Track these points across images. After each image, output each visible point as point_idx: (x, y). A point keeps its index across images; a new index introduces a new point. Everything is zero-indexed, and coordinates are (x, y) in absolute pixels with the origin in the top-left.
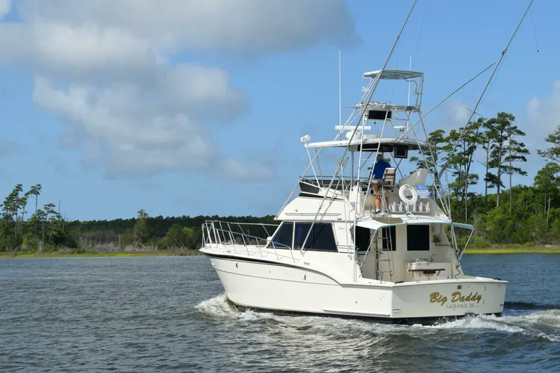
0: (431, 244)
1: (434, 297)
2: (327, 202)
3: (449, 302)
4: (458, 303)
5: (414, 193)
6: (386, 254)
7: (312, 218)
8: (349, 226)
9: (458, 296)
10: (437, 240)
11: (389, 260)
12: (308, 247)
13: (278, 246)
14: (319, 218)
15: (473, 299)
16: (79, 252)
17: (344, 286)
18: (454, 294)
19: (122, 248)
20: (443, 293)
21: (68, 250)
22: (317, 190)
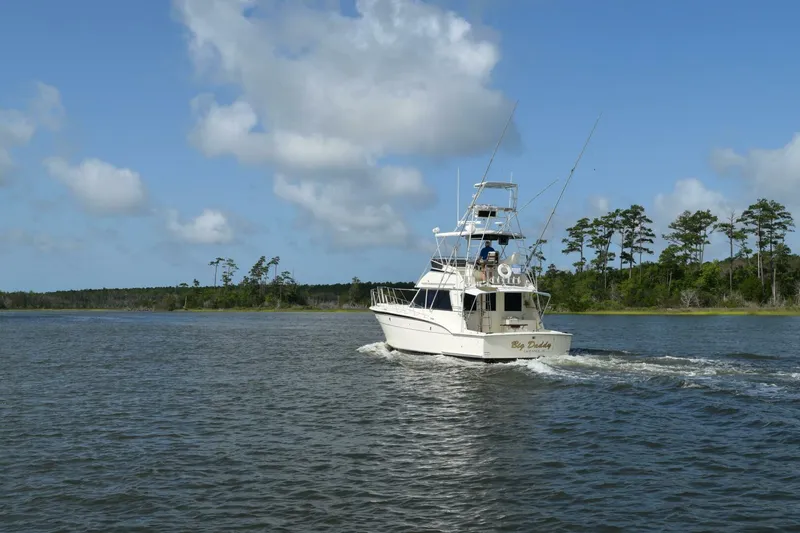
0: (523, 307)
1: (515, 344)
2: (447, 275)
3: (526, 348)
4: (533, 349)
5: (509, 269)
6: (488, 313)
7: (436, 287)
8: (460, 293)
9: (532, 344)
10: (527, 304)
11: (490, 317)
12: (435, 307)
13: (416, 307)
14: (441, 287)
15: (545, 346)
16: (308, 309)
17: (455, 335)
18: (530, 343)
20: (521, 342)
21: (299, 307)
22: (441, 267)
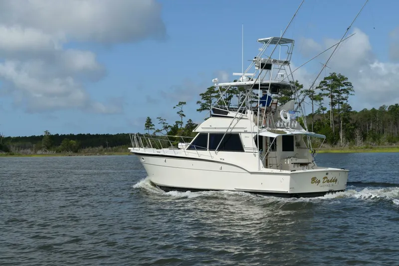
0: (295, 147)
1: (314, 180)
2: (236, 120)
3: (321, 183)
4: (326, 183)
5: (288, 115)
6: (272, 154)
7: (225, 131)
9: (326, 179)
10: (298, 145)
11: (276, 157)
13: (198, 149)
14: (229, 131)
15: (333, 181)
17: (252, 173)
18: (324, 178)
19: (36, 152)
20: (318, 178)
21: (4, 153)
22: (226, 113)
